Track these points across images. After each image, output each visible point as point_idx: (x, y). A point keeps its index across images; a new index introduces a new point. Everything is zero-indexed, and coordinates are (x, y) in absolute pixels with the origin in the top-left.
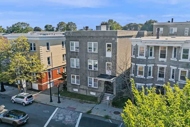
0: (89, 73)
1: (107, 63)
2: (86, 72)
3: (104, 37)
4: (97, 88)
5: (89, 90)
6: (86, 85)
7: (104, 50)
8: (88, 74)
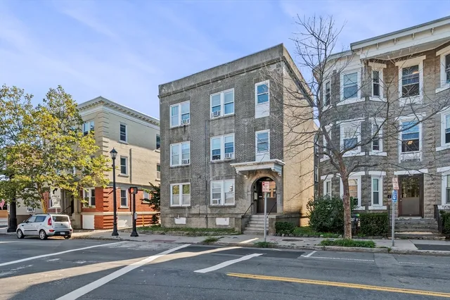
0: (213, 171)
1: (257, 133)
2: (206, 170)
3: (248, 70)
4: (234, 204)
5: (213, 214)
6: (206, 202)
7: (249, 104)
8: (211, 173)
